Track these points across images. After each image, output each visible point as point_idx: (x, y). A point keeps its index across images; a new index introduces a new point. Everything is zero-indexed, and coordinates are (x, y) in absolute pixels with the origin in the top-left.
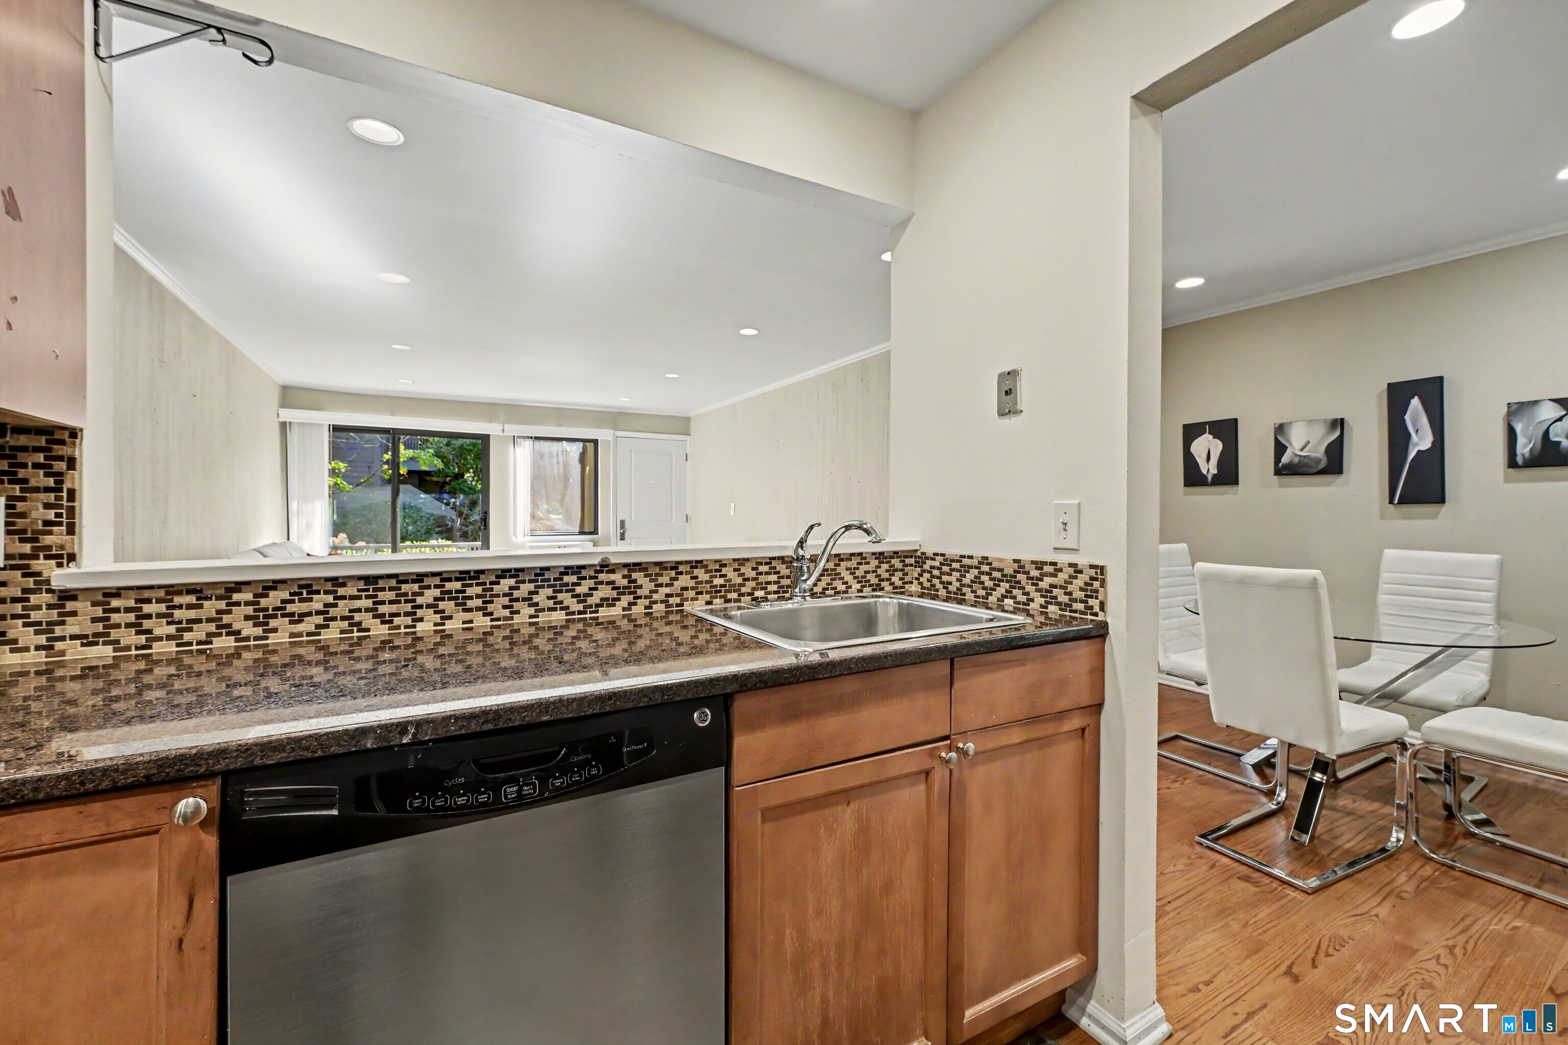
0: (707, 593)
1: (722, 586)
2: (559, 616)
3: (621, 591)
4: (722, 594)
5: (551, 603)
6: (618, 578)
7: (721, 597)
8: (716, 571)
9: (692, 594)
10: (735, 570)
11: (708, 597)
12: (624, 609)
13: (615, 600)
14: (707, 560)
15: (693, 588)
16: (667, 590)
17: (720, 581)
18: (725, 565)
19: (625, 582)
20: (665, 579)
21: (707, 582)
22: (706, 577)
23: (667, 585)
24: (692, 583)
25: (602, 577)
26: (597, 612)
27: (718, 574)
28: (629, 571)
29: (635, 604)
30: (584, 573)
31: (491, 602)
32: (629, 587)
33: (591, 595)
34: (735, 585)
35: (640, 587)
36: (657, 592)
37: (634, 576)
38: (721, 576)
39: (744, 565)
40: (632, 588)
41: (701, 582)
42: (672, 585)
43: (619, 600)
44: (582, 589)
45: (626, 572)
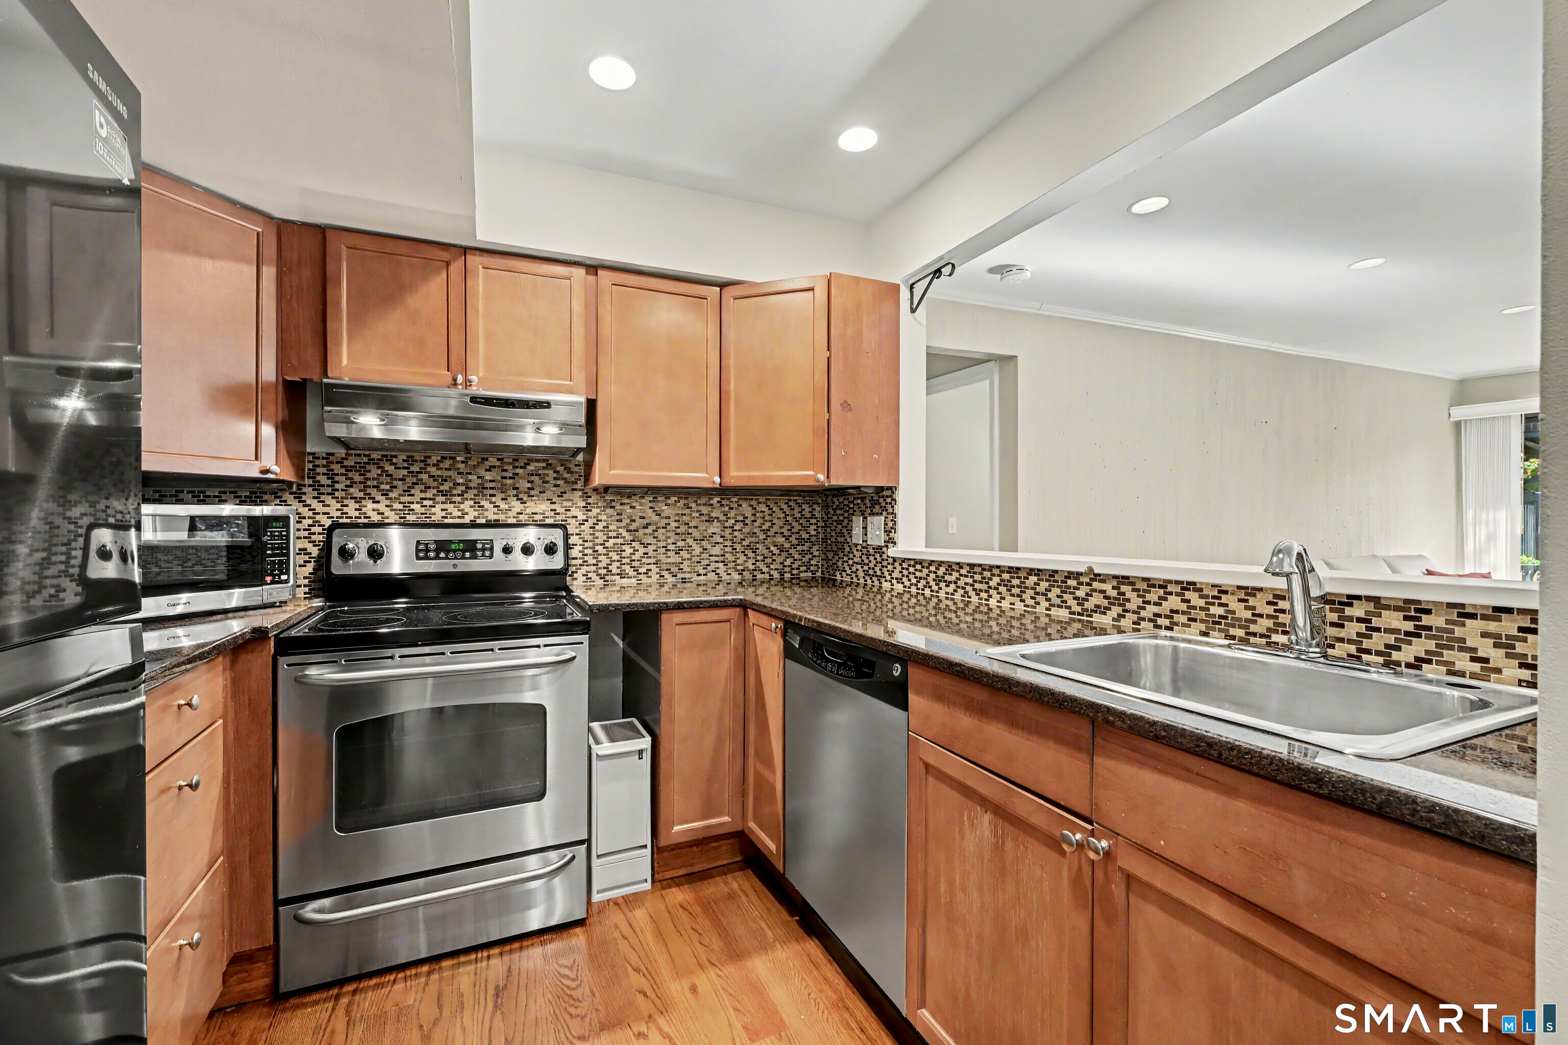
0: (1202, 621)
1: (1220, 617)
2: (1063, 614)
3: (1112, 601)
4: (1223, 627)
5: (1058, 601)
6: (1107, 587)
7: (1220, 630)
8: (1214, 597)
9: (1183, 619)
10: (1240, 600)
11: (1203, 627)
12: (1114, 619)
13: (1105, 608)
14: (1201, 583)
15: (1184, 613)
16: (1156, 609)
17: (1221, 611)
18: (1226, 592)
19: (1114, 593)
20: (1153, 597)
21: (1201, 609)
22: (1201, 603)
23: (1155, 604)
24: (1183, 607)
25: (1096, 585)
26: (1091, 616)
27: (1217, 601)
28: (1118, 583)
29: (1124, 617)
30: (1082, 579)
31: (1024, 592)
32: (1119, 599)
33: (1087, 600)
34: (1239, 619)
35: (1128, 600)
36: (1144, 608)
37: (1123, 588)
38: (1220, 605)
39: (1254, 595)
40: (1121, 600)
41: (1195, 608)
42: (1160, 604)
43: (1109, 609)
44: (1081, 593)
45: (1115, 584)
